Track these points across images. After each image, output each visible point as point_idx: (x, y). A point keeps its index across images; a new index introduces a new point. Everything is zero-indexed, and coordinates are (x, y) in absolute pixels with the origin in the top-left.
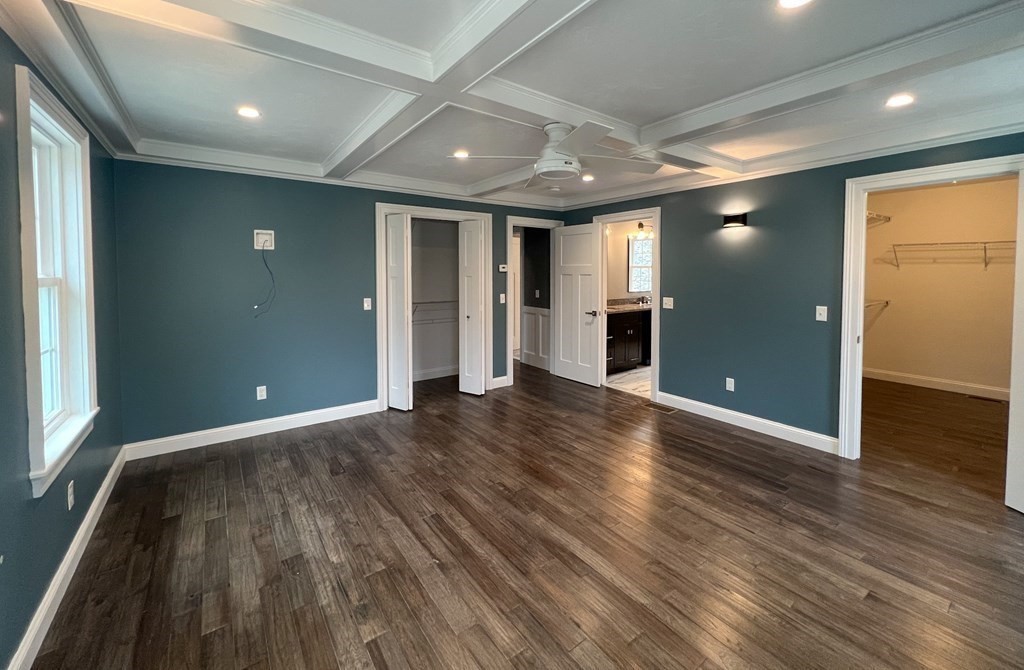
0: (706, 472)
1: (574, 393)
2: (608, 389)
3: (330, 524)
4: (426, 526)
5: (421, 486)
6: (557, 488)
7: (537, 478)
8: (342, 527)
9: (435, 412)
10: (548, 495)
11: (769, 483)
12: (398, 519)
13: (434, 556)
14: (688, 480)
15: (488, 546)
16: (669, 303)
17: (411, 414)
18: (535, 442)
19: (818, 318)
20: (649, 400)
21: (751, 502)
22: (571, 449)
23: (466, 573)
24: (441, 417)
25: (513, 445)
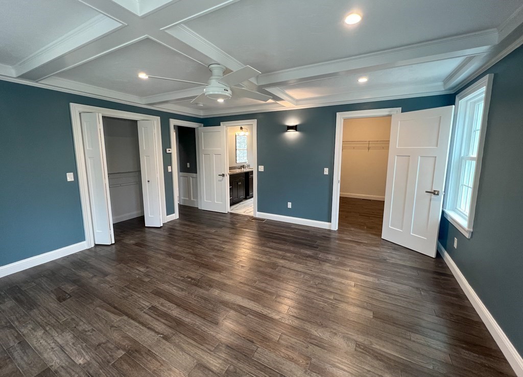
0: (286, 247)
1: (214, 218)
2: (231, 213)
3: (69, 337)
4: (147, 316)
5: (136, 292)
6: (220, 272)
7: (208, 268)
8: (81, 337)
9: (132, 242)
10: (216, 276)
11: (311, 247)
12: (125, 318)
13: (158, 333)
14: (280, 253)
15: (191, 315)
16: (261, 168)
17: (114, 246)
18: (201, 248)
19: (325, 173)
20: (253, 217)
21: (307, 257)
22: (222, 249)
23: (182, 336)
24: (137, 244)
25: (189, 253)
